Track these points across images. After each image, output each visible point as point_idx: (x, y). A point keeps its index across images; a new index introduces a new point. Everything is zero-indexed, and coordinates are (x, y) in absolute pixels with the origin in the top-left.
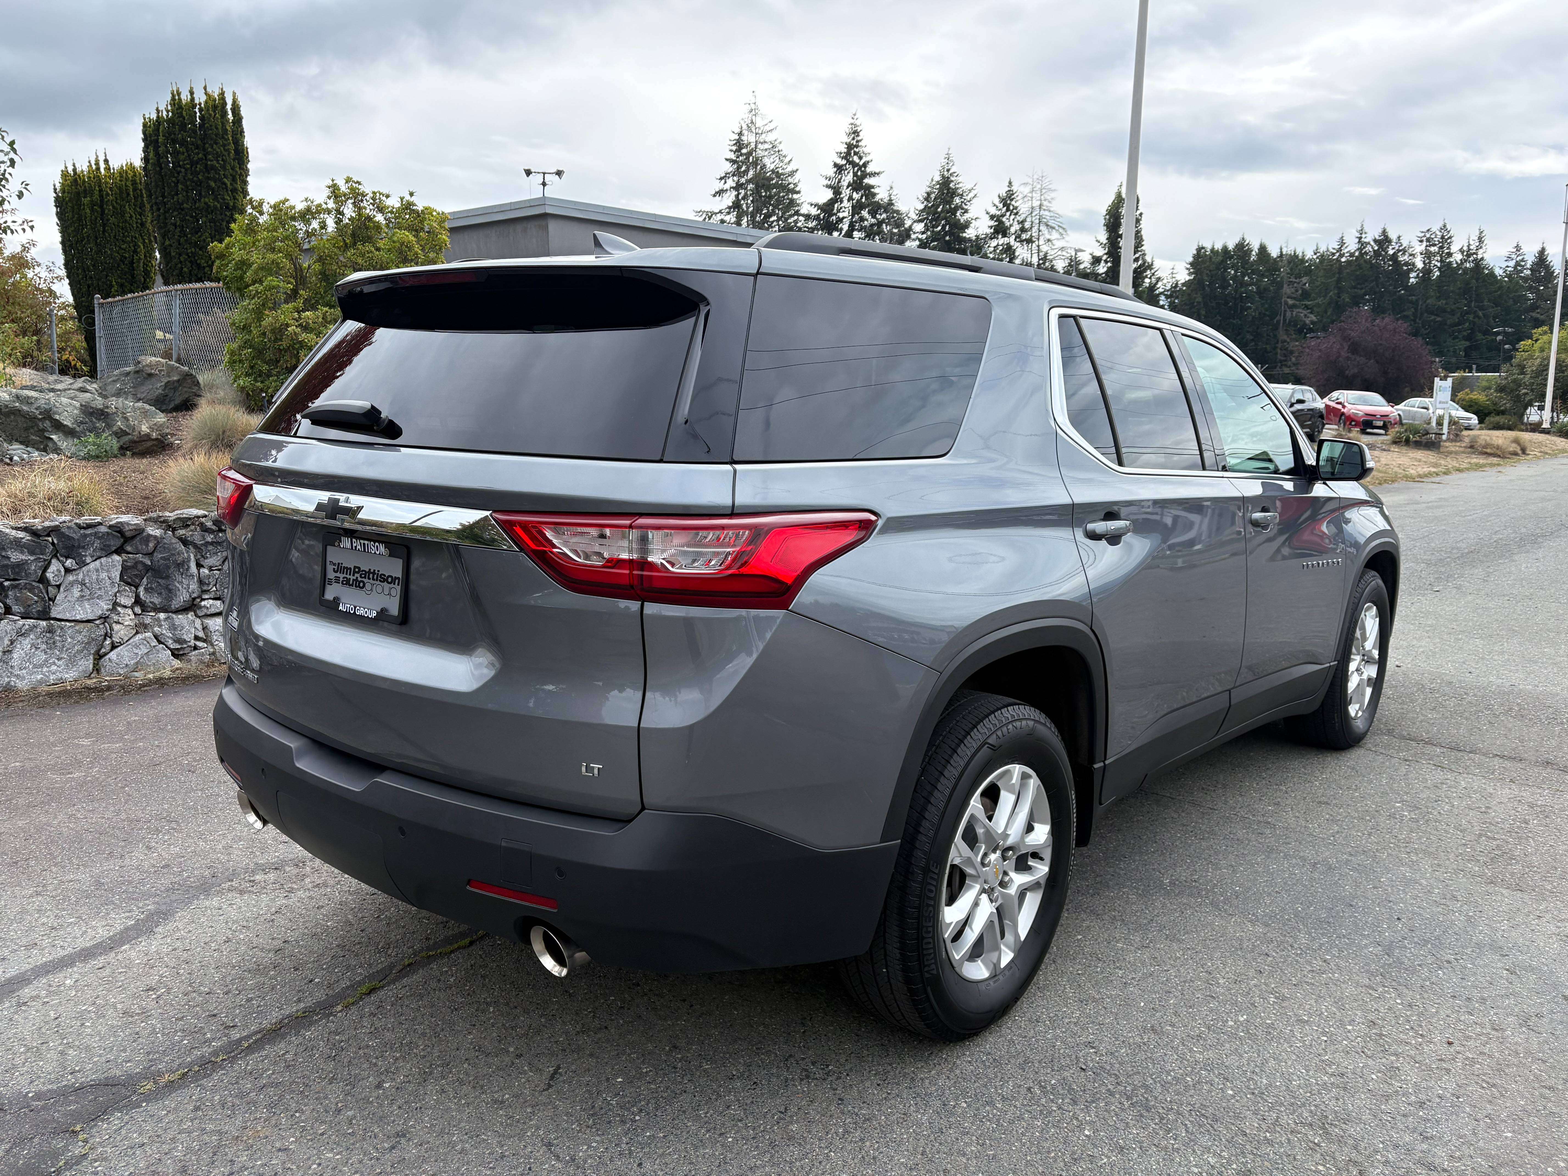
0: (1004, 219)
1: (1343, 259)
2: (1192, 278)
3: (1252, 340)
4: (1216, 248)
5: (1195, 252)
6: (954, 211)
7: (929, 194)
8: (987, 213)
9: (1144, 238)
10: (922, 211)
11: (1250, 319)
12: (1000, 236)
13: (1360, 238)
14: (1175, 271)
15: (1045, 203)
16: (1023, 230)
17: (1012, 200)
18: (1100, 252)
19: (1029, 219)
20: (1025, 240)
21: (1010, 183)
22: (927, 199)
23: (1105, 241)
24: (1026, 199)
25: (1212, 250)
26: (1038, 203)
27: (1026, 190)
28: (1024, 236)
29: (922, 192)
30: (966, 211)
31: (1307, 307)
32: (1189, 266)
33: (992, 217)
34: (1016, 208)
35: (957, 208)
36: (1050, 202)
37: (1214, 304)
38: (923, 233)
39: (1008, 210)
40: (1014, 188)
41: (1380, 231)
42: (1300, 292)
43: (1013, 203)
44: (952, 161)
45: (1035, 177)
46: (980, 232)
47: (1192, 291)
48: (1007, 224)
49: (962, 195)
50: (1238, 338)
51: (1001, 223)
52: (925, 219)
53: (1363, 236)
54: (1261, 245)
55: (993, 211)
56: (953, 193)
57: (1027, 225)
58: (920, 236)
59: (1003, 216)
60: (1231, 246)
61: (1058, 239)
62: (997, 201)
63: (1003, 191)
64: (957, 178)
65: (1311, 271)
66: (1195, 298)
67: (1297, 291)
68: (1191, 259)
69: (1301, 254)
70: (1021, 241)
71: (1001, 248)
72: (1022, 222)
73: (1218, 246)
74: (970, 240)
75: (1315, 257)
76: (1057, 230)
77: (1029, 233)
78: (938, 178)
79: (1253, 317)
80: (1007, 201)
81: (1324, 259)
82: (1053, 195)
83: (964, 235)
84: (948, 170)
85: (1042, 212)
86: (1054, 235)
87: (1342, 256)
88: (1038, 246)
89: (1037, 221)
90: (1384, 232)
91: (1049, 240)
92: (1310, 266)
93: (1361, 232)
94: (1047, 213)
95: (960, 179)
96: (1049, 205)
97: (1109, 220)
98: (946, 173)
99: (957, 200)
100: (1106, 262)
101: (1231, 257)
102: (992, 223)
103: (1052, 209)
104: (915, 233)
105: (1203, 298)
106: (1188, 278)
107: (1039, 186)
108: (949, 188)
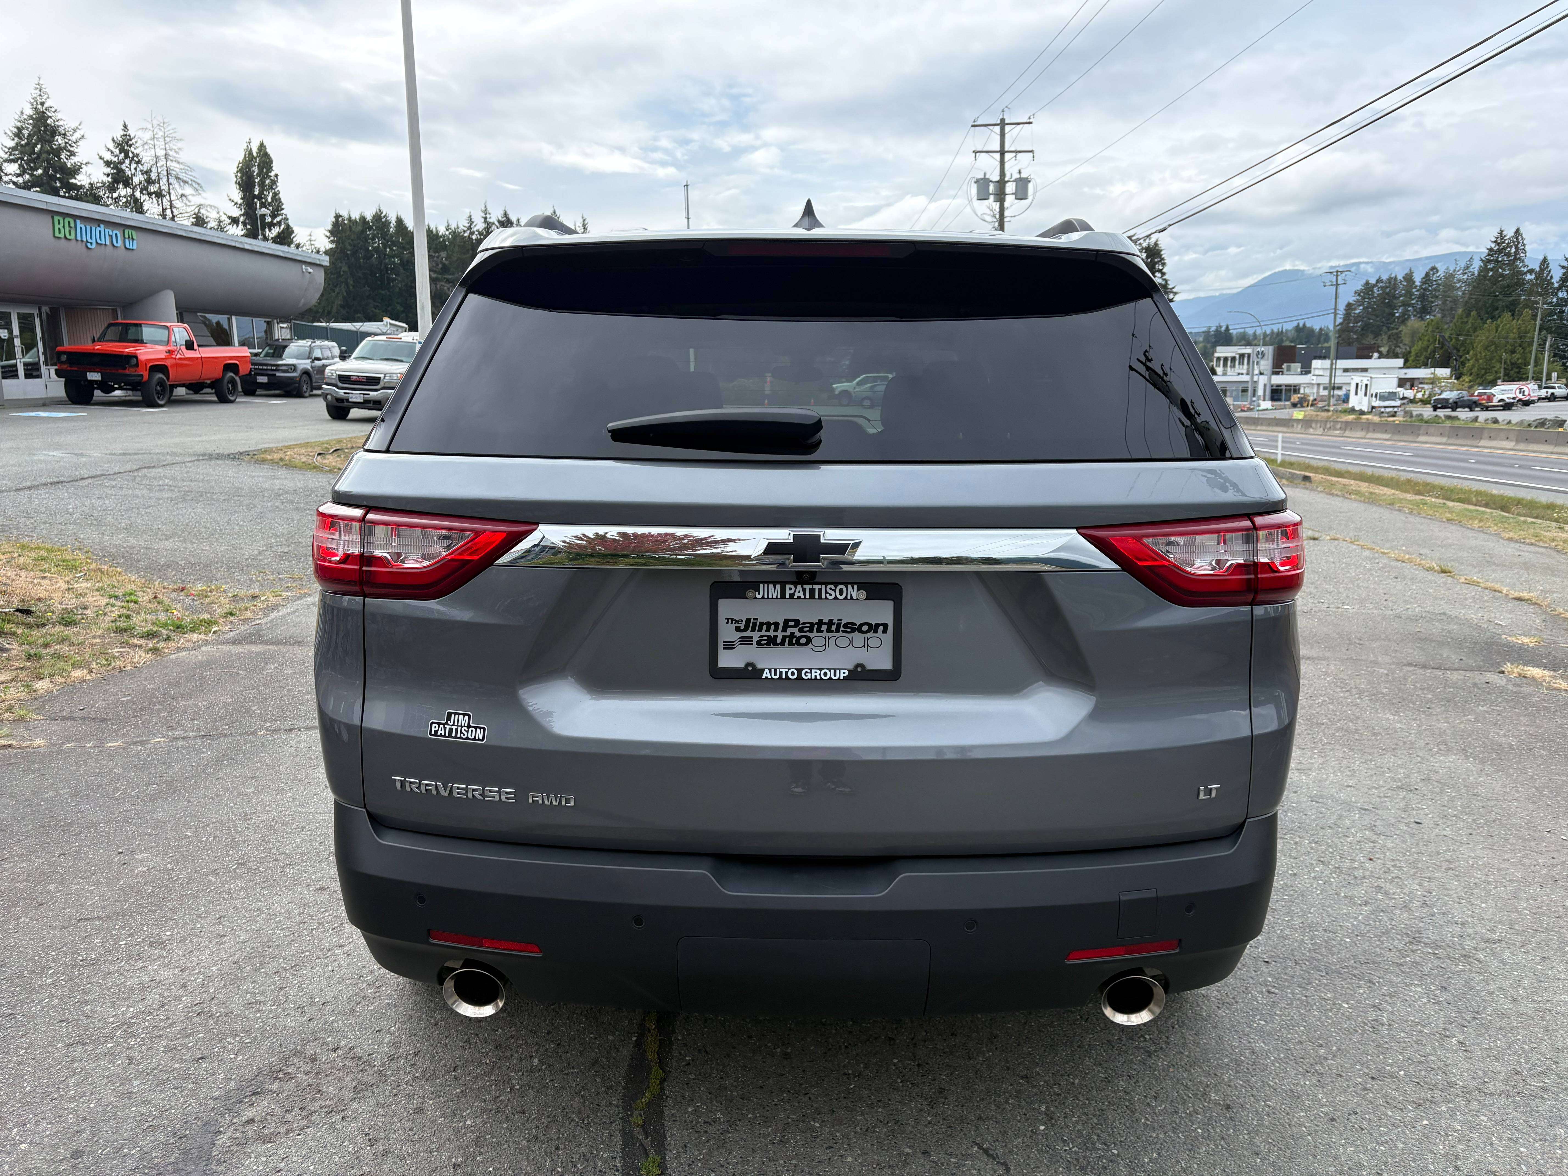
0: (123, 167)
1: (474, 237)
2: (333, 246)
3: (403, 312)
4: (353, 218)
5: (334, 220)
6: (57, 152)
7: (20, 129)
8: (101, 158)
9: (283, 200)
10: (13, 149)
11: (397, 290)
12: (121, 186)
13: (485, 218)
14: (313, 238)
15: (171, 153)
16: (149, 181)
17: (131, 146)
18: (236, 212)
19: (154, 169)
20: (154, 193)
21: (125, 126)
22: (18, 134)
23: (240, 201)
24: (146, 147)
25: (350, 219)
26: (163, 152)
27: (147, 136)
28: (152, 188)
29: (10, 125)
30: (73, 154)
31: (448, 281)
32: (328, 234)
33: (108, 164)
34: (137, 156)
35: (60, 149)
36: (176, 152)
37: (360, 275)
38: (18, 176)
39: (127, 156)
40: (132, 133)
41: (502, 213)
42: (440, 266)
43: (132, 149)
44: (46, 93)
45: (155, 122)
46: (94, 180)
47: (336, 260)
48: (128, 173)
49: (65, 134)
50: (389, 309)
51: (120, 171)
52: (18, 159)
53: (488, 216)
54: (397, 218)
55: (108, 156)
56: (54, 131)
57: (154, 176)
58: (15, 179)
59: (122, 163)
60: (369, 217)
61: (193, 195)
62: (111, 146)
63: (118, 134)
64: (56, 114)
65: (446, 246)
66: (341, 267)
67: (437, 265)
68: (330, 227)
69: (434, 230)
70: (150, 194)
71: (124, 200)
72: (147, 172)
73: (355, 216)
74: (81, 187)
75: (447, 233)
76: (191, 185)
77: (157, 185)
78: (29, 111)
79: (400, 289)
80: (124, 145)
81: (455, 234)
82: (179, 145)
83: (73, 181)
84: (42, 104)
85: (169, 163)
86: (188, 191)
87: (472, 233)
88: (171, 201)
89: (165, 173)
90: (505, 214)
91: (182, 195)
92: (444, 241)
93: (486, 212)
94: (175, 164)
95: (59, 116)
96: (175, 155)
97: (241, 178)
98: (39, 106)
99: (59, 140)
100: (244, 223)
101: (370, 228)
102: (108, 170)
103: (180, 160)
104: (6, 174)
105: (349, 267)
106: (329, 246)
107: (161, 133)
108: (46, 125)
